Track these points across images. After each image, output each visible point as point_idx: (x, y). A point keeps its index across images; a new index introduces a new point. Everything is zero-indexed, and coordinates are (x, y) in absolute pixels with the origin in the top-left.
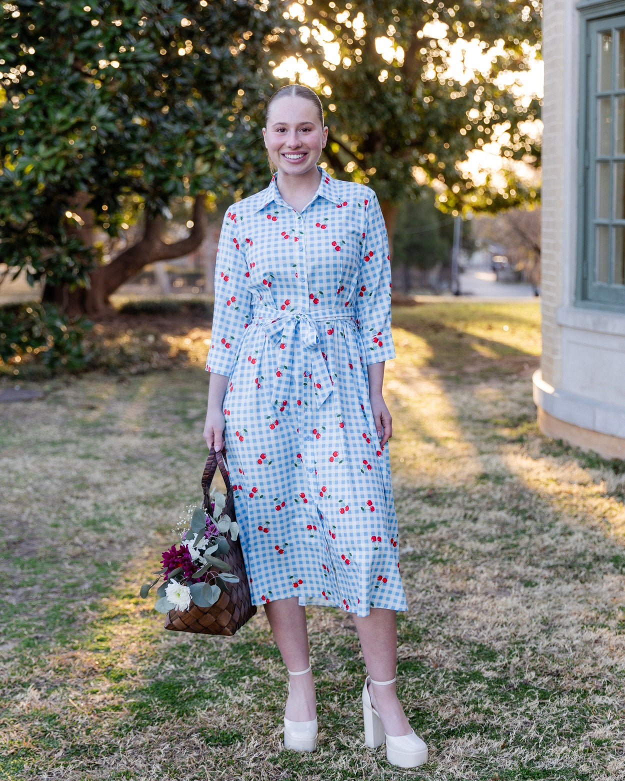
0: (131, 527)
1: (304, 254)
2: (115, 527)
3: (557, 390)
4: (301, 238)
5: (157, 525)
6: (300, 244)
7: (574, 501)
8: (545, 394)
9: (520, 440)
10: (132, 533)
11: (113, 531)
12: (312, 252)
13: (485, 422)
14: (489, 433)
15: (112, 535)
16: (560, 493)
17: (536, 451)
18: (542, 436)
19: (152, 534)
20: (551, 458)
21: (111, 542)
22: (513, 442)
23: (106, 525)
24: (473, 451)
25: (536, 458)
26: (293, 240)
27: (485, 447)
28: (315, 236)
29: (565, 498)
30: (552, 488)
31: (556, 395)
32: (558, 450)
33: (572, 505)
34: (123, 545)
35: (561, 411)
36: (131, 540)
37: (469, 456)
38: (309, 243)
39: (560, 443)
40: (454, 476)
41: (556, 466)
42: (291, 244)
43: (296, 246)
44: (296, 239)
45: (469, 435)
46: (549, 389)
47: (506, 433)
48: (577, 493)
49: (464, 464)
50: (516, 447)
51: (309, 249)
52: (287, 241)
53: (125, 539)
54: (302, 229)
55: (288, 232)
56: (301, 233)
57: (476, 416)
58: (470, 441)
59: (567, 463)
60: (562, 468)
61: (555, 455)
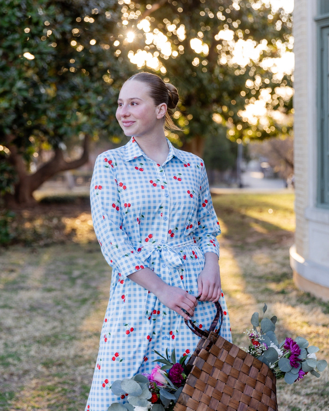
0: (27, 362)
1: (168, 199)
2: (16, 362)
3: (306, 261)
4: (166, 187)
5: (44, 360)
6: (166, 191)
7: (321, 340)
8: (298, 263)
9: (283, 292)
10: (27, 367)
11: (15, 365)
12: (174, 198)
13: (260, 278)
14: (263, 287)
15: (13, 369)
16: (311, 333)
17: (294, 301)
18: (297, 290)
19: (40, 368)
20: (303, 306)
21: (12, 375)
22: (278, 293)
23: (10, 360)
24: (252, 301)
25: (293, 306)
26: (161, 188)
27: (261, 297)
28: (175, 186)
29: (315, 337)
30: (305, 330)
31: (306, 264)
32: (307, 299)
33: (319, 343)
34: (19, 377)
35: (309, 274)
36: (26, 372)
37: (251, 304)
38: (171, 191)
39: (309, 295)
40: (241, 320)
41: (307, 311)
42: (159, 191)
43: (163, 193)
44: (163, 187)
45: (250, 289)
46: (301, 260)
47: (273, 286)
48: (322, 333)
49: (248, 310)
50: (281, 297)
51: (172, 196)
52: (156, 188)
53: (21, 372)
54: (165, 180)
55: (154, 181)
56: (165, 183)
57: (254, 274)
58: (251, 292)
59: (314, 310)
60: (311, 313)
61: (306, 303)
